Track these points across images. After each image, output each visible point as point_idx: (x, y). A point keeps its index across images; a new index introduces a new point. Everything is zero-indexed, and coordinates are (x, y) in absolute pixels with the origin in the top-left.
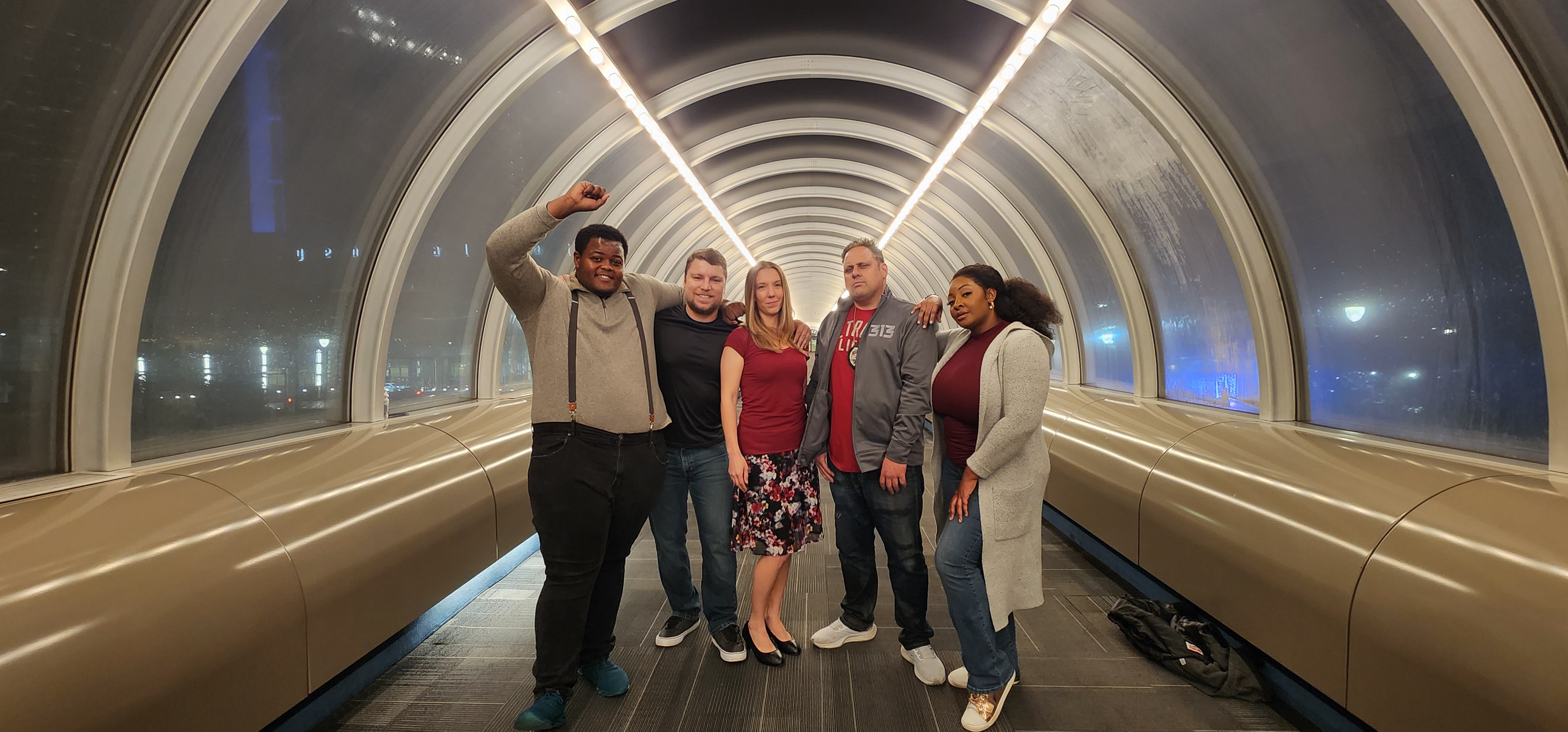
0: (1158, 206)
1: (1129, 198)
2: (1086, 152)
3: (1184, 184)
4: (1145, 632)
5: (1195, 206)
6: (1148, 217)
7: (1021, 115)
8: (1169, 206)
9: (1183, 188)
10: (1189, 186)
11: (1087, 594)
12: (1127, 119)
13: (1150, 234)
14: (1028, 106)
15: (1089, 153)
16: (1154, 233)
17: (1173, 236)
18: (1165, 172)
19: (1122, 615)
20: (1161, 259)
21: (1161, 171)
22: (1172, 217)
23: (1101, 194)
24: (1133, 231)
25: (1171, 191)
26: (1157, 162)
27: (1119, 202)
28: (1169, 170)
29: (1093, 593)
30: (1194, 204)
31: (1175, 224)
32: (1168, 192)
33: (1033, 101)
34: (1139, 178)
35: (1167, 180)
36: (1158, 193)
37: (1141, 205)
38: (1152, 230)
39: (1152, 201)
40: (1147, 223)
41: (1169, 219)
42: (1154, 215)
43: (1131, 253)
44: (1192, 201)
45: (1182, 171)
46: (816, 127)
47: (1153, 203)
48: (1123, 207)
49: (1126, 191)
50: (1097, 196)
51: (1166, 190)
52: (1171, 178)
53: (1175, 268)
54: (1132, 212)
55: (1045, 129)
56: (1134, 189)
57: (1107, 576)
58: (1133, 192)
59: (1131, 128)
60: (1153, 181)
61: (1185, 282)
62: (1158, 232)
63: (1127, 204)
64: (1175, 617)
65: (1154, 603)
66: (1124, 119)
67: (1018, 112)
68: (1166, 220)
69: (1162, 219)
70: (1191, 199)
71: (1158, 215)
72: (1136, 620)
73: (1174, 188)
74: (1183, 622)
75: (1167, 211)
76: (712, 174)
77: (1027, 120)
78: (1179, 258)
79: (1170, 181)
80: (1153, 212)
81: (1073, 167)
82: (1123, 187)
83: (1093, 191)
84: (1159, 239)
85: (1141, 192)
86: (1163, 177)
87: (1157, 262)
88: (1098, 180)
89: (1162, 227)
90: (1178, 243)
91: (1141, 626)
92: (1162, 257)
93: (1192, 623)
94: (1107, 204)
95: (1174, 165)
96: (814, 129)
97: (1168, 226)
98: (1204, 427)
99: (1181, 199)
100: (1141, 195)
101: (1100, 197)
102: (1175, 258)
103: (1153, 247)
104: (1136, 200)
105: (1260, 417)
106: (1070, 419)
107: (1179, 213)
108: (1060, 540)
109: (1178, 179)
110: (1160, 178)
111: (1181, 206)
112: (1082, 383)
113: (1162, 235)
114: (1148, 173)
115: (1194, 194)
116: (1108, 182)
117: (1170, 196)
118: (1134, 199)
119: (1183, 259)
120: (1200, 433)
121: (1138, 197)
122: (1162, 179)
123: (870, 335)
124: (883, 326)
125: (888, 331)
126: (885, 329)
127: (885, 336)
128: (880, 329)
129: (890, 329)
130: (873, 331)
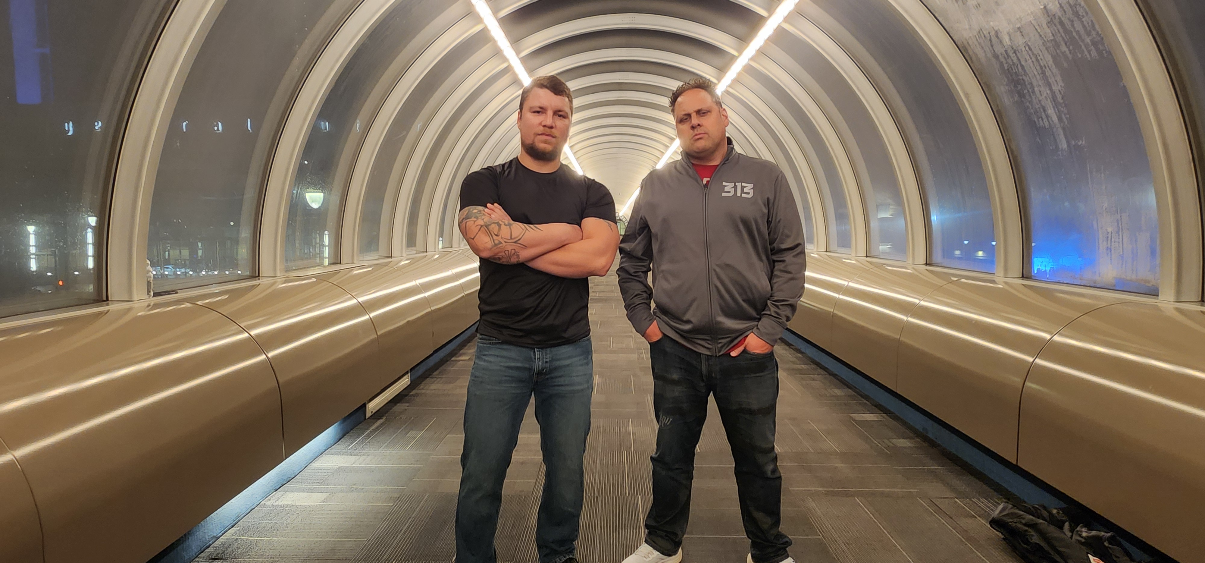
0: (1039, 58)
3: (1077, 29)
4: (1037, 542)
5: (1088, 56)
6: (1025, 71)
8: (1055, 58)
9: (1074, 34)
10: (1082, 32)
11: (954, 495)
13: (1025, 91)
16: (1030, 90)
17: (1054, 92)
18: (1054, 15)
19: (1008, 523)
20: (1036, 120)
21: (1049, 16)
22: (1055, 70)
24: (1002, 89)
25: (1059, 39)
26: (1045, 5)
27: (990, 55)
28: (1059, 13)
29: (961, 495)
30: (1086, 52)
31: (1059, 78)
32: (1055, 40)
34: (1018, 25)
35: (1056, 26)
36: (1041, 43)
37: (1018, 58)
38: (1029, 86)
39: (1032, 52)
40: (1023, 78)
41: (1052, 72)
42: (1033, 68)
43: (999, 115)
44: (1085, 50)
47: (1033, 54)
48: (994, 61)
49: (1001, 42)
50: (963, 49)
51: (1052, 38)
52: (1061, 22)
53: (1054, 130)
54: (1006, 66)
56: (1011, 40)
57: (972, 475)
58: (1009, 43)
60: (1037, 27)
61: (1065, 146)
62: (1036, 89)
63: (1000, 56)
64: (1067, 524)
65: (1040, 508)
68: (1048, 73)
69: (1043, 73)
70: (1083, 47)
71: (1038, 68)
72: (1026, 528)
73: (1063, 34)
74: (1081, 532)
75: (1051, 63)
78: (1060, 119)
79: (1059, 27)
80: (1032, 65)
81: (936, 15)
82: (997, 37)
83: (959, 43)
84: (1036, 96)
85: (1020, 41)
86: (1051, 23)
87: (1032, 124)
88: (967, 28)
89: (1041, 82)
90: (1060, 99)
91: (1033, 535)
92: (1038, 119)
93: (1094, 533)
94: (974, 59)
95: (1066, 9)
97: (1050, 80)
98: (1090, 311)
99: (1071, 48)
100: (1019, 46)
101: (966, 50)
102: (1055, 119)
103: (1028, 106)
104: (1013, 52)
105: (1160, 297)
106: (923, 303)
107: (1065, 65)
108: (911, 435)
109: (1069, 24)
110: (1046, 24)
111: (1070, 56)
112: (928, 263)
113: (1040, 92)
114: (1031, 19)
115: (1089, 41)
116: (979, 32)
117: (1057, 45)
118: (1009, 51)
119: (1065, 120)
120: (1086, 319)
121: (1015, 48)
122: (1049, 25)
123: (724, 194)
124: (739, 185)
125: (745, 190)
126: (743, 188)
127: (743, 195)
128: (735, 187)
129: (749, 187)
130: (726, 189)
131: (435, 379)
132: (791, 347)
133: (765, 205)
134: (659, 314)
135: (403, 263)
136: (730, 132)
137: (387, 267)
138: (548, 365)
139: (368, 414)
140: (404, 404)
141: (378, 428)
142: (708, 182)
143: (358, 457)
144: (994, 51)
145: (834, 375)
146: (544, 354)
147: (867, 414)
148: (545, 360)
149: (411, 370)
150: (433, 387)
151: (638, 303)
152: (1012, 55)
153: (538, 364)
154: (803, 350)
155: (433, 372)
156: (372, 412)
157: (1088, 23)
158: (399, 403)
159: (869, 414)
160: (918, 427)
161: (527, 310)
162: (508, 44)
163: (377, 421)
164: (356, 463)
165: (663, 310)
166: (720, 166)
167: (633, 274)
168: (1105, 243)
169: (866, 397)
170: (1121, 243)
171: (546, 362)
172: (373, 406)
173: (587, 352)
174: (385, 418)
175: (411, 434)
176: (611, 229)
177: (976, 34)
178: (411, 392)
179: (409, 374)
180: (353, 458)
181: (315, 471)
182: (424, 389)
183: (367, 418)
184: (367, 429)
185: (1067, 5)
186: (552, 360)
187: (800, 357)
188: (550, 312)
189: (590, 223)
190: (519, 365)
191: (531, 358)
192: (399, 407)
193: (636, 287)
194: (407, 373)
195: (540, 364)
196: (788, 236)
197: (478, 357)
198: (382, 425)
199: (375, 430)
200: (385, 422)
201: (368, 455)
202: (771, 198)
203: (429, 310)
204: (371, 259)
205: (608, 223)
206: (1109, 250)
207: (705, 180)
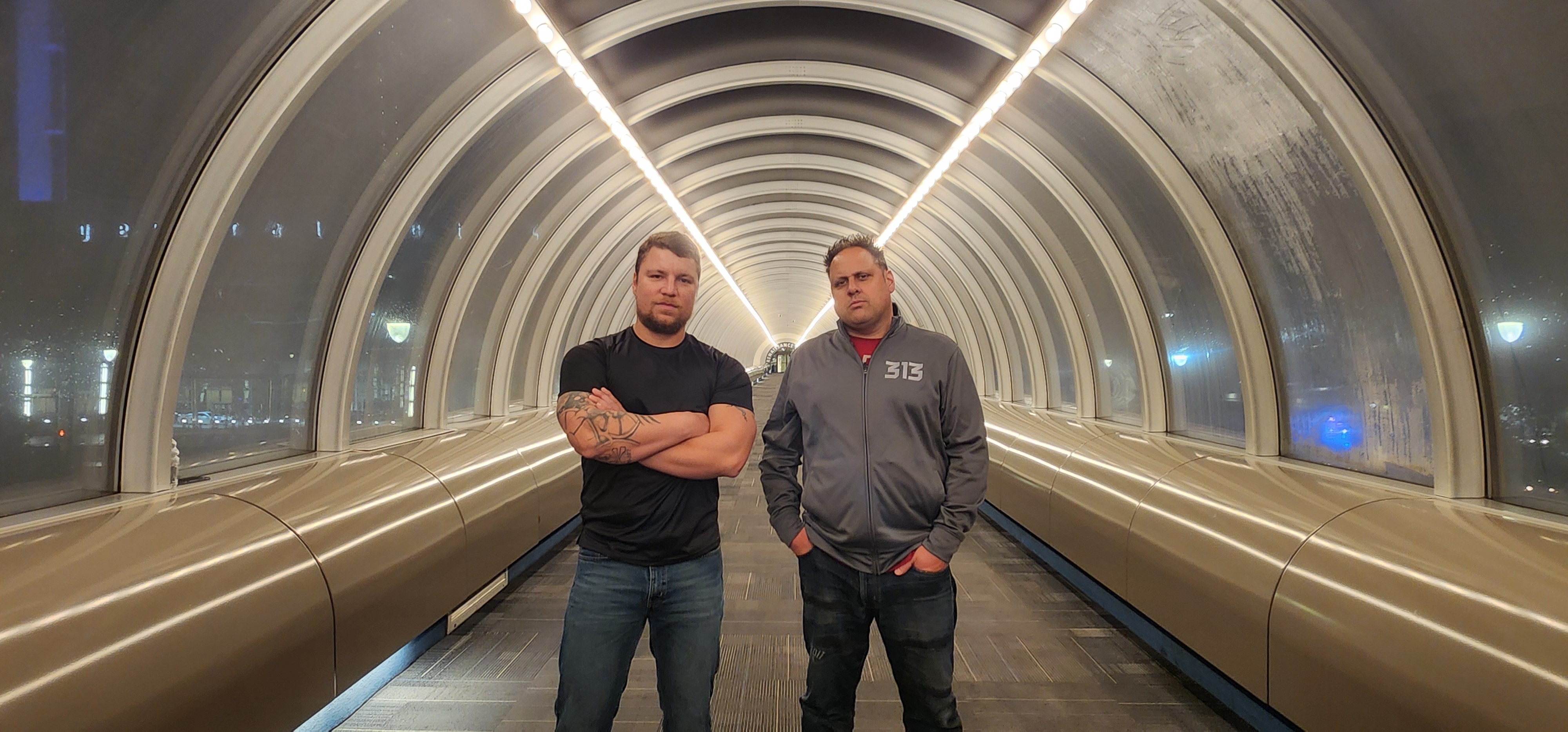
0: (1282, 192)
1: (1240, 181)
2: (1180, 114)
3: (1322, 162)
5: (1337, 194)
6: (1267, 205)
7: (1091, 62)
8: (1300, 194)
9: (1320, 167)
10: (1329, 166)
12: (1242, 72)
13: (1270, 230)
14: (1100, 50)
15: (1185, 117)
16: (1276, 229)
17: (1303, 233)
18: (1295, 145)
20: (1284, 264)
21: (1288, 144)
22: (1302, 208)
23: (1200, 174)
25: (1303, 173)
26: (1283, 132)
27: (1226, 184)
28: (1301, 143)
30: (1337, 191)
31: (1307, 218)
32: (1298, 173)
33: (1108, 44)
34: (1256, 153)
35: (1297, 156)
36: (1283, 174)
37: (1257, 189)
38: (1273, 224)
39: (1274, 184)
40: (1266, 215)
41: (1299, 211)
42: (1277, 204)
44: (1333, 186)
45: (1319, 145)
46: (803, 73)
47: (1276, 188)
48: (1231, 192)
49: (1237, 170)
50: (1193, 175)
51: (1295, 170)
52: (1303, 153)
53: (1306, 278)
54: (1245, 199)
55: (1123, 82)
56: (1248, 169)
58: (1247, 173)
59: (1248, 84)
60: (1277, 157)
61: (1319, 297)
62: (1281, 228)
63: (1238, 187)
66: (1238, 71)
67: (1086, 59)
68: (1295, 212)
69: (1289, 209)
70: (1331, 182)
71: (1282, 204)
73: (1308, 168)
75: (1296, 199)
76: (657, 135)
77: (1098, 69)
78: (1312, 266)
79: (1301, 158)
80: (1275, 199)
81: (1161, 135)
82: (1233, 164)
83: (1189, 169)
84: (1283, 237)
85: (1259, 172)
86: (1291, 152)
87: (1280, 269)
88: (1198, 152)
89: (1287, 221)
90: (1310, 243)
92: (1287, 263)
95: (1307, 136)
96: (801, 76)
97: (1297, 219)
98: (1356, 507)
99: (1317, 183)
100: (1258, 176)
101: (1199, 177)
102: (1306, 265)
103: (1275, 248)
104: (1252, 183)
105: (1436, 491)
106: (1159, 485)
107: (1313, 203)
108: (1146, 657)
109: (1313, 155)
110: (1287, 153)
111: (1317, 193)
112: (1169, 430)
113: (1287, 232)
114: (1269, 147)
115: (1337, 178)
116: (1212, 157)
117: (1302, 179)
118: (1247, 182)
119: (1317, 266)
120: (1350, 517)
121: (1254, 179)
122: (1290, 155)
123: (887, 376)
124: (905, 364)
125: (913, 371)
126: (910, 368)
127: (910, 378)
128: (901, 368)
129: (917, 368)
130: (890, 370)
131: (541, 578)
132: (1004, 533)
133: (936, 390)
134: (809, 520)
135: (505, 425)
136: (895, 297)
137: (482, 433)
138: (665, 587)
139: (450, 629)
140: (498, 614)
141: (461, 647)
142: (868, 360)
143: (433, 689)
144: (1231, 181)
145: (1054, 573)
146: (661, 573)
147: (1091, 628)
148: (661, 581)
149: (509, 567)
150: (538, 589)
151: (782, 506)
152: (1252, 187)
153: (653, 587)
154: (1017, 537)
155: (539, 569)
156: (455, 625)
157: (1334, 157)
158: (491, 612)
159: (1094, 628)
160: (1155, 647)
161: (641, 518)
162: (642, 154)
163: (460, 638)
164: (430, 697)
165: (815, 516)
166: (883, 340)
167: (778, 470)
168: (1372, 419)
169: (1092, 604)
170: (1390, 419)
171: (664, 584)
172: (457, 617)
173: (716, 570)
174: (471, 633)
175: (505, 655)
176: (745, 418)
177: (1208, 160)
178: (508, 596)
179: (507, 572)
180: (426, 690)
181: (376, 709)
182: (525, 593)
183: (448, 633)
184: (448, 649)
185: (1309, 135)
186: (671, 581)
187: (1014, 548)
188: (671, 519)
189: (719, 410)
190: (630, 587)
191: (644, 578)
192: (492, 618)
193: (783, 486)
194: (504, 571)
195: (656, 585)
196: (966, 428)
197: (579, 577)
198: (467, 643)
199: (457, 651)
200: (471, 638)
201: (447, 686)
202: (944, 382)
203: (534, 487)
204: (461, 420)
205: (742, 411)
206: (1378, 428)
207: (865, 358)
